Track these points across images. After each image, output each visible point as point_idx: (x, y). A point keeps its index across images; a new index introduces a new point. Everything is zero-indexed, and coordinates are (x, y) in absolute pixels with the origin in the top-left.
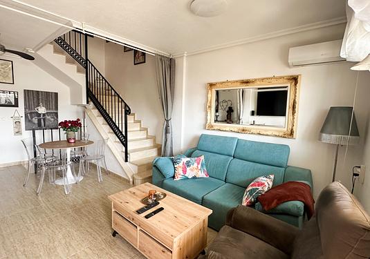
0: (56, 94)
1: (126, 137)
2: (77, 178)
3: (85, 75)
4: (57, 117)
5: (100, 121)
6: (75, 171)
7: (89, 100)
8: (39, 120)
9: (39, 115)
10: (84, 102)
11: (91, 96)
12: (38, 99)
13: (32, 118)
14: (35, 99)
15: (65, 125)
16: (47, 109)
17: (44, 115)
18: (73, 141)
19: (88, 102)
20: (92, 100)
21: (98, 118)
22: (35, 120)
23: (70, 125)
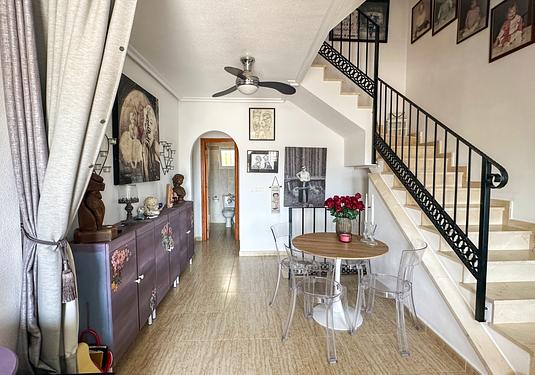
0: (325, 150)
1: (482, 253)
2: (352, 316)
3: (371, 110)
4: (324, 187)
5: (400, 198)
6: (349, 300)
7: (378, 154)
8: (301, 192)
9: (300, 184)
10: (368, 161)
11: (381, 148)
12: (301, 160)
13: (292, 189)
14: (298, 160)
15: (334, 205)
16: (311, 175)
17: (307, 183)
18: (347, 239)
19: (374, 161)
20: (383, 156)
21: (395, 192)
22: (296, 193)
23: (343, 205)
